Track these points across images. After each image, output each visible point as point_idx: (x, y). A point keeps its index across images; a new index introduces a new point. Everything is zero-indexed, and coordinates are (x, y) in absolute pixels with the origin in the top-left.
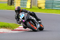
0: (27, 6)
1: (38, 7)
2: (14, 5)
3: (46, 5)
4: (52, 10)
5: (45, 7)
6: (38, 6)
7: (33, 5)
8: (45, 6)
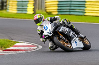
0: (27, 10)
1: (47, 12)
2: (6, 9)
3: (60, 8)
4: (69, 16)
5: (59, 12)
6: (46, 10)
7: (39, 9)
8: (58, 9)
